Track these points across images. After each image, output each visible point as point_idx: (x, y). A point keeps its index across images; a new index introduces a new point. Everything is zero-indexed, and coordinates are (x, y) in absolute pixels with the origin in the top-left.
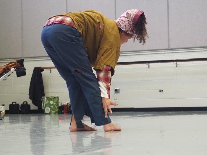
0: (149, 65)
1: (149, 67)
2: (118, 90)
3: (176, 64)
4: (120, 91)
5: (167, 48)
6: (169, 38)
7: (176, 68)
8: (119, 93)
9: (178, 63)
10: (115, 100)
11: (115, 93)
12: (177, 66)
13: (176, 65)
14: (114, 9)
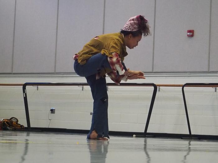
0: (83, 88)
1: (83, 90)
2: (54, 110)
4: (56, 112)
8: (54, 113)
9: (109, 87)
10: (49, 120)
11: (51, 113)
14: (56, 30)
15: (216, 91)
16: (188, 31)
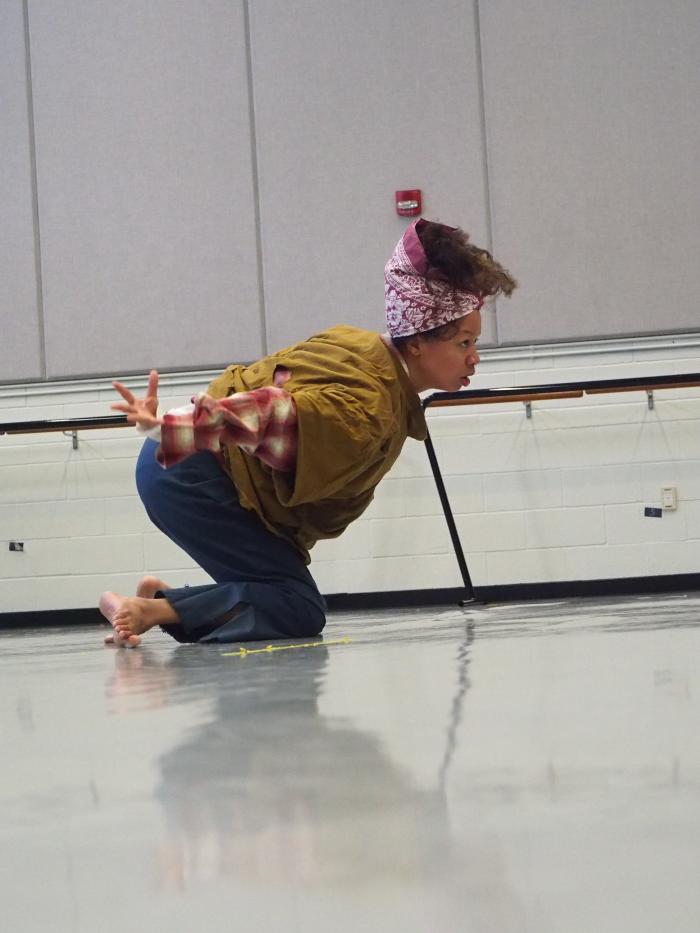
3: (71, 438)
5: (38, 374)
6: (42, 338)
7: (74, 452)
9: (82, 434)
12: (75, 447)
13: (71, 444)
15: (529, 416)
16: (397, 193)
